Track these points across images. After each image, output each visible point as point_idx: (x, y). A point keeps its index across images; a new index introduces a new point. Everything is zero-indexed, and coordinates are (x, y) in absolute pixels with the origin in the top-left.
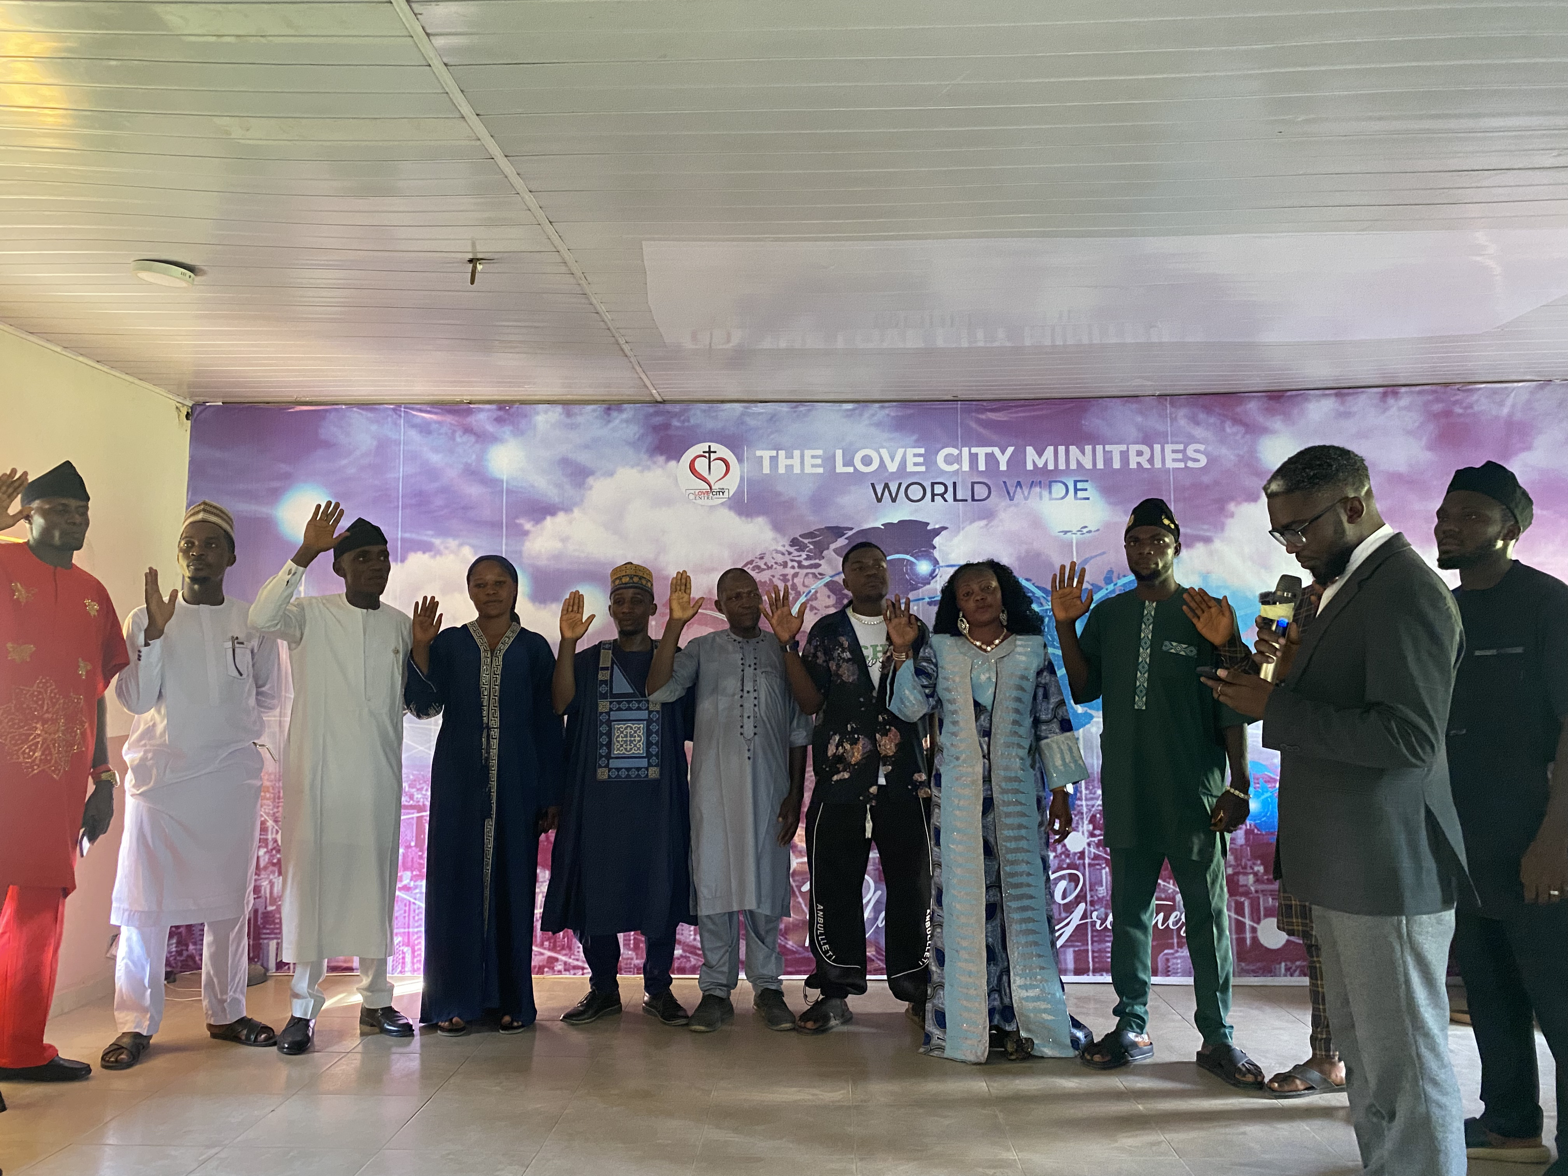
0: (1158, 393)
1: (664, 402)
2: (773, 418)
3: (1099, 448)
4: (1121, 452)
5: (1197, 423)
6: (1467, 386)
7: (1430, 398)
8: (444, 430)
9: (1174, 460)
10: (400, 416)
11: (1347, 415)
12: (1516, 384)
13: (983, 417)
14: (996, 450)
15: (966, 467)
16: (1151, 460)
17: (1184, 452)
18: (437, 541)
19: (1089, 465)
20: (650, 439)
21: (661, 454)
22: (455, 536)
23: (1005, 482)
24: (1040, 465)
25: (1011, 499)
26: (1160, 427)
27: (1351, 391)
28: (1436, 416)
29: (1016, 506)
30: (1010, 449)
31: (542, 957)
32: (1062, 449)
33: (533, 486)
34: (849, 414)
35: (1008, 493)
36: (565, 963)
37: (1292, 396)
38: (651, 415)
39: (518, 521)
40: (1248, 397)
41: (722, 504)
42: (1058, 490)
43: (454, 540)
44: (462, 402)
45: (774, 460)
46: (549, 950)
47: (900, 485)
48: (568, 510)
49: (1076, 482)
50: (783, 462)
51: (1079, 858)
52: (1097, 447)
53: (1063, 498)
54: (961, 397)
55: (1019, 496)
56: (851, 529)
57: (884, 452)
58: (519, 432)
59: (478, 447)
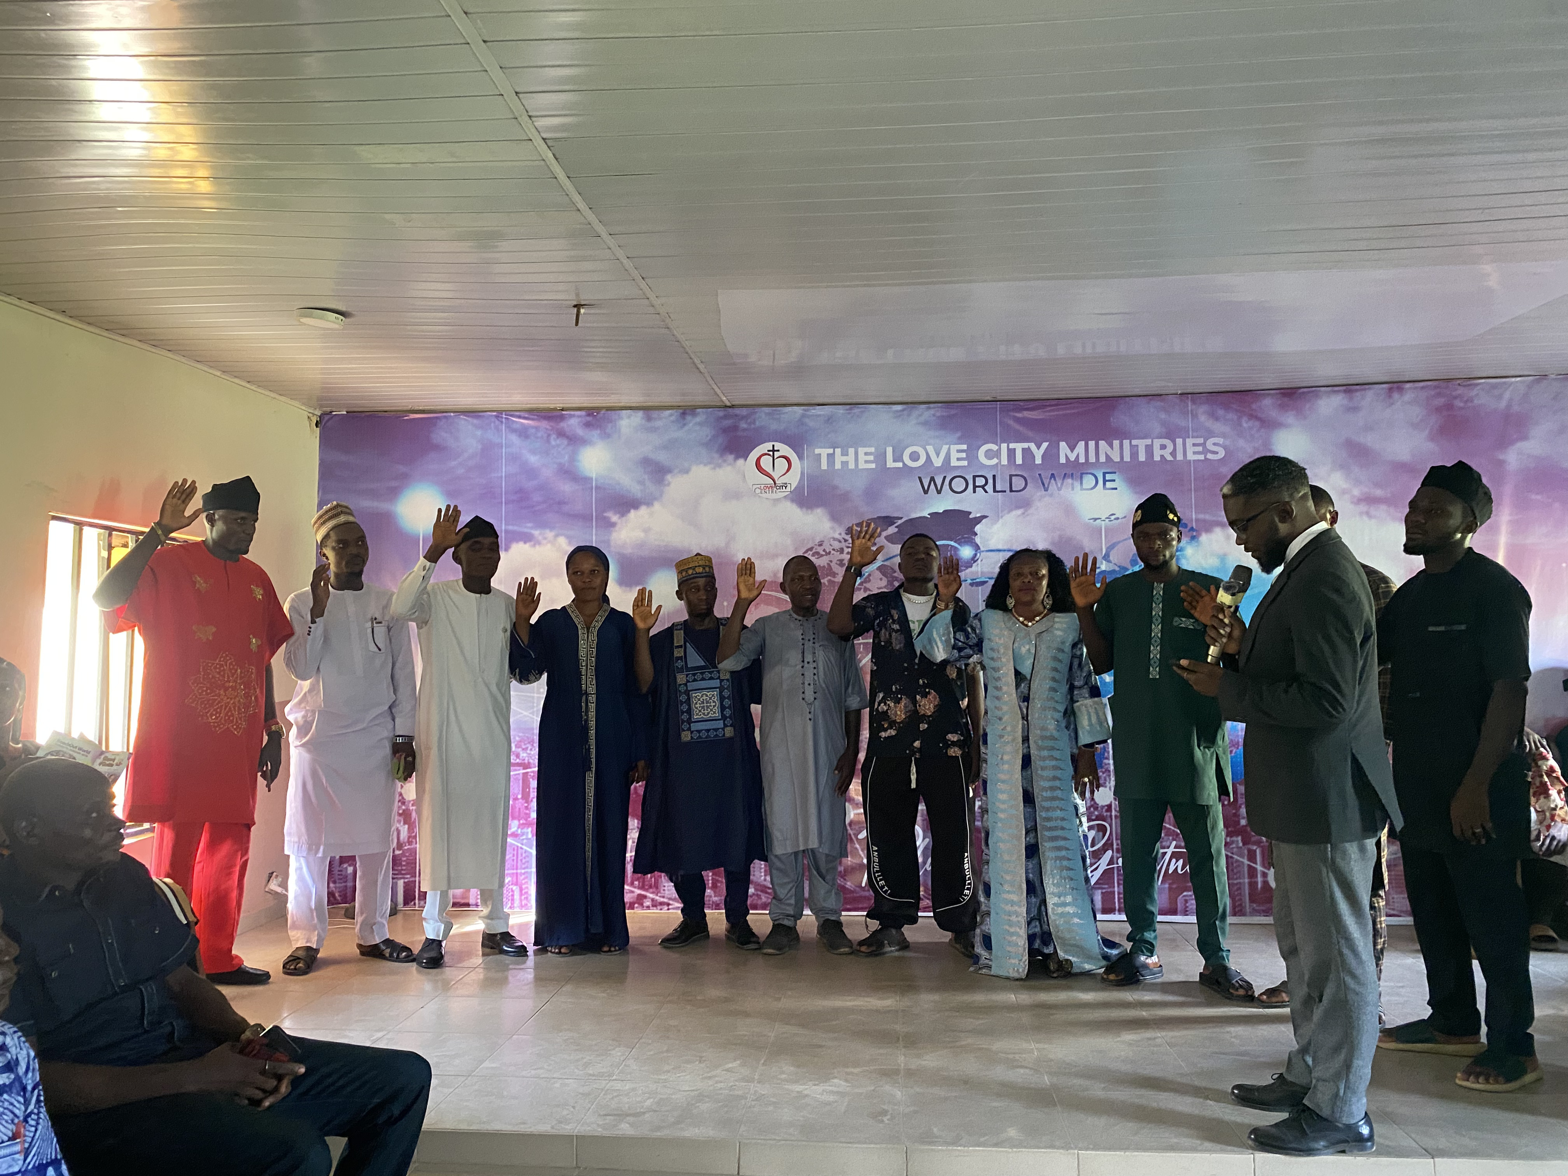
0: (1179, 392)
1: (733, 406)
2: (829, 420)
3: (1126, 443)
4: (1147, 446)
5: (1217, 419)
6: (1469, 381)
7: (1433, 393)
8: (539, 434)
9: (1195, 453)
10: (502, 422)
11: (1354, 409)
12: (1513, 379)
13: (1019, 415)
14: (1033, 446)
15: (1005, 461)
16: (1173, 453)
17: (1203, 445)
18: (536, 533)
19: (1117, 459)
20: (720, 440)
21: (731, 453)
22: (552, 528)
23: (1040, 475)
24: (1072, 458)
25: (1046, 490)
26: (1183, 423)
27: (1358, 387)
28: (1438, 410)
29: (1051, 495)
30: (1045, 445)
31: (632, 895)
32: (1092, 444)
33: (619, 484)
34: (898, 415)
35: (1043, 485)
36: (653, 900)
37: (1303, 393)
38: (721, 418)
39: (605, 514)
40: (1264, 394)
41: (785, 497)
42: (1089, 481)
43: (551, 531)
44: (555, 409)
45: (831, 457)
46: (639, 888)
47: (945, 478)
48: (649, 504)
49: (1104, 474)
50: (839, 459)
51: (1107, 811)
52: (1124, 441)
53: (1092, 489)
54: (999, 398)
55: (1053, 487)
56: (901, 518)
57: (930, 449)
58: (606, 436)
59: (570, 448)
